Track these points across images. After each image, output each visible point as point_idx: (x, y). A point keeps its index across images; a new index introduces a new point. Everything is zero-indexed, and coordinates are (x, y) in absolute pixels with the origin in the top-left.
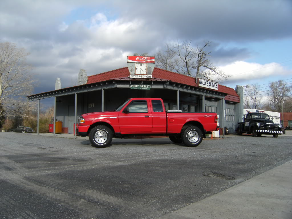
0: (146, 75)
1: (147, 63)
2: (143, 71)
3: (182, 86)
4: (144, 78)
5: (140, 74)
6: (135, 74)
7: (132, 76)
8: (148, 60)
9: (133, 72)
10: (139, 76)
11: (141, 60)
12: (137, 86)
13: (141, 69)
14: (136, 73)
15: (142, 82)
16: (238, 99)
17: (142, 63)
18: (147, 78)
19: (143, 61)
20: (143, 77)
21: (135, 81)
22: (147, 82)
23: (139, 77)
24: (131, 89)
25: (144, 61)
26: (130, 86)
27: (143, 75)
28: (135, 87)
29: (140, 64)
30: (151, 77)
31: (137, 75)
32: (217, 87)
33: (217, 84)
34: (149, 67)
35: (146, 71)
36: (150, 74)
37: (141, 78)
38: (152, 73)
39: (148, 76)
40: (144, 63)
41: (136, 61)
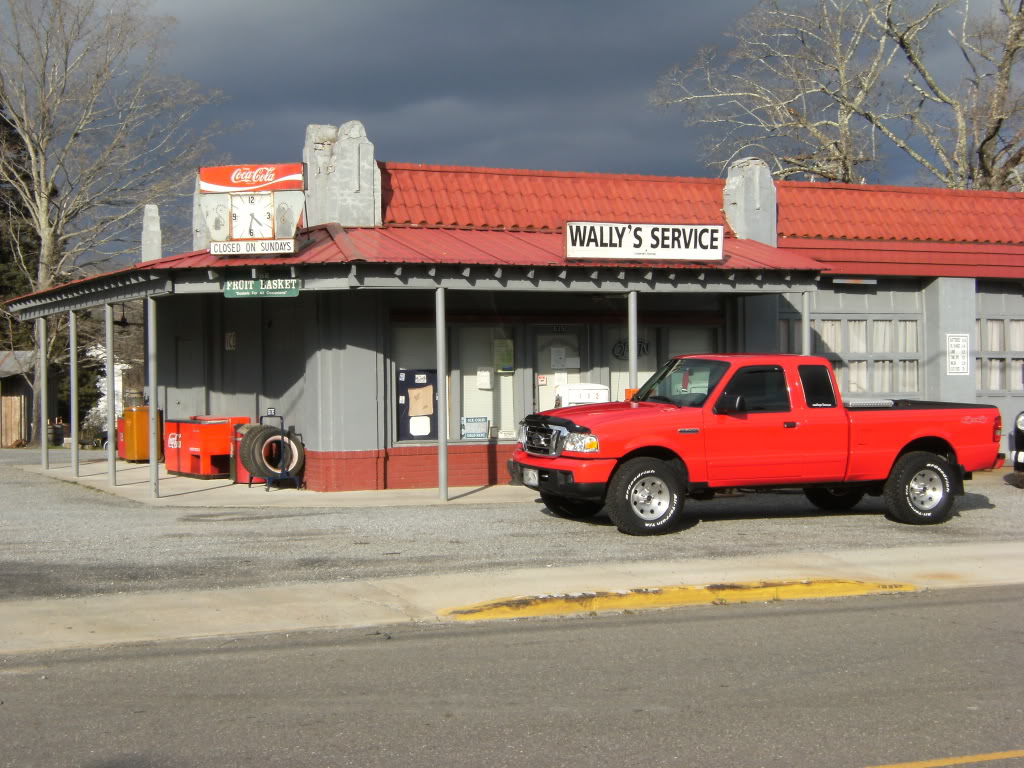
0: (274, 238)
1: (274, 191)
2: (260, 224)
4: (265, 252)
5: (249, 237)
6: (232, 240)
7: (217, 248)
8: (276, 177)
9: (224, 232)
10: (243, 244)
11: (251, 179)
12: (249, 286)
13: (252, 215)
14: (235, 237)
15: (254, 271)
17: (254, 191)
18: (275, 252)
19: (258, 183)
20: (259, 249)
21: (233, 268)
22: (273, 268)
23: (243, 249)
24: (227, 296)
25: (264, 182)
26: (221, 288)
27: (260, 242)
28: (240, 291)
29: (246, 199)
30: (290, 247)
31: (236, 243)
32: (716, 247)
33: (716, 231)
34: (284, 206)
35: (270, 223)
36: (285, 234)
37: (253, 252)
38: (293, 231)
39: (279, 242)
40: (262, 193)
41: (231, 184)
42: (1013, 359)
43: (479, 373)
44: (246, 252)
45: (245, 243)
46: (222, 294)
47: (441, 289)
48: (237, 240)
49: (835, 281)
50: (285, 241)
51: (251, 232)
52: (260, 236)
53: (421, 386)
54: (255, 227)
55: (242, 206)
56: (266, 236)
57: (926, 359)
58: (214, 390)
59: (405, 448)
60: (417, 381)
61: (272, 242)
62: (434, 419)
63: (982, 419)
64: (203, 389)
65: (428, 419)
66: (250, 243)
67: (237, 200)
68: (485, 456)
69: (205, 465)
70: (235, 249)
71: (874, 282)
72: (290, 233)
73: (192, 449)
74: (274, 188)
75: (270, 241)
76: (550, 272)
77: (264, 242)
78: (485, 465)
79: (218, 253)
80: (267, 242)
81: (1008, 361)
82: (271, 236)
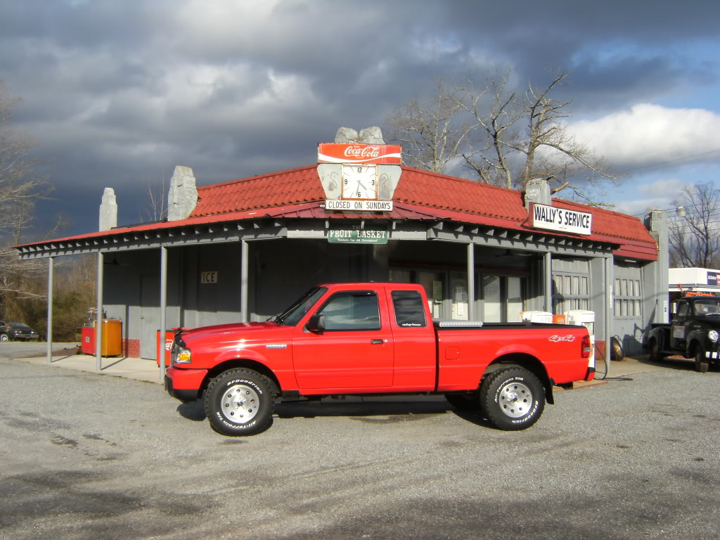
0: (376, 200)
1: (377, 164)
2: (365, 189)
3: (483, 230)
4: (370, 209)
5: (357, 197)
6: (343, 199)
7: (331, 204)
8: (380, 155)
9: (337, 192)
10: (352, 203)
11: (360, 154)
12: (348, 235)
13: (359, 182)
14: (345, 196)
15: (363, 223)
16: (653, 252)
17: (363, 163)
18: (378, 210)
19: (366, 158)
20: (365, 207)
21: (342, 220)
22: (378, 222)
23: (352, 206)
24: (330, 241)
25: (370, 157)
26: (325, 235)
27: (366, 201)
28: (340, 238)
29: (356, 169)
30: (389, 206)
31: (347, 201)
32: (587, 227)
33: (588, 217)
34: (384, 175)
35: (374, 188)
36: (385, 197)
37: (360, 209)
38: (392, 195)
39: (381, 202)
40: (369, 165)
41: (344, 157)
44: (354, 209)
45: (354, 202)
46: (326, 240)
47: (472, 242)
48: (348, 199)
50: (385, 202)
51: (359, 195)
52: (366, 198)
54: (361, 189)
55: (350, 173)
56: (370, 198)
61: (376, 202)
63: (570, 338)
66: (358, 202)
67: (346, 170)
70: (345, 206)
72: (389, 197)
74: (379, 163)
75: (373, 202)
76: (524, 236)
77: (369, 202)
79: (332, 208)
80: (371, 202)
82: (374, 197)
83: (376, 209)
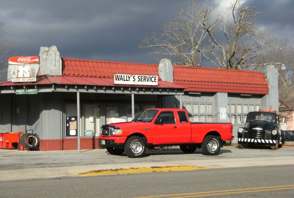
0: (30, 77)
1: (30, 64)
2: (26, 73)
4: (28, 81)
8: (31, 60)
9: (16, 76)
10: (21, 79)
11: (24, 60)
12: (23, 91)
13: (24, 71)
14: (19, 77)
15: (24, 87)
17: (25, 64)
18: (31, 81)
19: (26, 62)
20: (26, 80)
21: (18, 86)
22: (30, 86)
23: (21, 80)
25: (27, 61)
26: (15, 91)
28: (20, 92)
29: (22, 66)
30: (35, 80)
32: (156, 82)
33: (156, 77)
34: (33, 68)
35: (29, 73)
36: (33, 76)
37: (24, 81)
38: (36, 75)
39: (32, 78)
40: (27, 64)
41: (18, 62)
42: (238, 115)
43: (90, 117)
45: (22, 79)
46: (15, 93)
47: (79, 92)
48: (19, 78)
49: (189, 93)
50: (33, 78)
51: (23, 75)
52: (26, 77)
53: (73, 121)
54: (25, 74)
55: (21, 68)
57: (214, 114)
58: (13, 125)
59: (69, 139)
60: (72, 120)
61: (30, 78)
62: (77, 130)
63: (228, 126)
64: (10, 125)
65: (75, 130)
66: (23, 78)
67: (19, 67)
68: (91, 141)
69: (10, 145)
70: (19, 80)
71: (200, 93)
72: (35, 76)
73: (6, 141)
74: (30, 63)
75: (29, 78)
76: (109, 88)
78: (92, 143)
79: (14, 82)
80: (28, 78)
81: (237, 115)
82: (29, 77)
83: (30, 81)
